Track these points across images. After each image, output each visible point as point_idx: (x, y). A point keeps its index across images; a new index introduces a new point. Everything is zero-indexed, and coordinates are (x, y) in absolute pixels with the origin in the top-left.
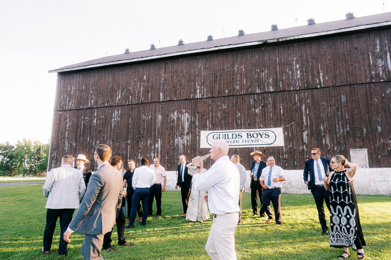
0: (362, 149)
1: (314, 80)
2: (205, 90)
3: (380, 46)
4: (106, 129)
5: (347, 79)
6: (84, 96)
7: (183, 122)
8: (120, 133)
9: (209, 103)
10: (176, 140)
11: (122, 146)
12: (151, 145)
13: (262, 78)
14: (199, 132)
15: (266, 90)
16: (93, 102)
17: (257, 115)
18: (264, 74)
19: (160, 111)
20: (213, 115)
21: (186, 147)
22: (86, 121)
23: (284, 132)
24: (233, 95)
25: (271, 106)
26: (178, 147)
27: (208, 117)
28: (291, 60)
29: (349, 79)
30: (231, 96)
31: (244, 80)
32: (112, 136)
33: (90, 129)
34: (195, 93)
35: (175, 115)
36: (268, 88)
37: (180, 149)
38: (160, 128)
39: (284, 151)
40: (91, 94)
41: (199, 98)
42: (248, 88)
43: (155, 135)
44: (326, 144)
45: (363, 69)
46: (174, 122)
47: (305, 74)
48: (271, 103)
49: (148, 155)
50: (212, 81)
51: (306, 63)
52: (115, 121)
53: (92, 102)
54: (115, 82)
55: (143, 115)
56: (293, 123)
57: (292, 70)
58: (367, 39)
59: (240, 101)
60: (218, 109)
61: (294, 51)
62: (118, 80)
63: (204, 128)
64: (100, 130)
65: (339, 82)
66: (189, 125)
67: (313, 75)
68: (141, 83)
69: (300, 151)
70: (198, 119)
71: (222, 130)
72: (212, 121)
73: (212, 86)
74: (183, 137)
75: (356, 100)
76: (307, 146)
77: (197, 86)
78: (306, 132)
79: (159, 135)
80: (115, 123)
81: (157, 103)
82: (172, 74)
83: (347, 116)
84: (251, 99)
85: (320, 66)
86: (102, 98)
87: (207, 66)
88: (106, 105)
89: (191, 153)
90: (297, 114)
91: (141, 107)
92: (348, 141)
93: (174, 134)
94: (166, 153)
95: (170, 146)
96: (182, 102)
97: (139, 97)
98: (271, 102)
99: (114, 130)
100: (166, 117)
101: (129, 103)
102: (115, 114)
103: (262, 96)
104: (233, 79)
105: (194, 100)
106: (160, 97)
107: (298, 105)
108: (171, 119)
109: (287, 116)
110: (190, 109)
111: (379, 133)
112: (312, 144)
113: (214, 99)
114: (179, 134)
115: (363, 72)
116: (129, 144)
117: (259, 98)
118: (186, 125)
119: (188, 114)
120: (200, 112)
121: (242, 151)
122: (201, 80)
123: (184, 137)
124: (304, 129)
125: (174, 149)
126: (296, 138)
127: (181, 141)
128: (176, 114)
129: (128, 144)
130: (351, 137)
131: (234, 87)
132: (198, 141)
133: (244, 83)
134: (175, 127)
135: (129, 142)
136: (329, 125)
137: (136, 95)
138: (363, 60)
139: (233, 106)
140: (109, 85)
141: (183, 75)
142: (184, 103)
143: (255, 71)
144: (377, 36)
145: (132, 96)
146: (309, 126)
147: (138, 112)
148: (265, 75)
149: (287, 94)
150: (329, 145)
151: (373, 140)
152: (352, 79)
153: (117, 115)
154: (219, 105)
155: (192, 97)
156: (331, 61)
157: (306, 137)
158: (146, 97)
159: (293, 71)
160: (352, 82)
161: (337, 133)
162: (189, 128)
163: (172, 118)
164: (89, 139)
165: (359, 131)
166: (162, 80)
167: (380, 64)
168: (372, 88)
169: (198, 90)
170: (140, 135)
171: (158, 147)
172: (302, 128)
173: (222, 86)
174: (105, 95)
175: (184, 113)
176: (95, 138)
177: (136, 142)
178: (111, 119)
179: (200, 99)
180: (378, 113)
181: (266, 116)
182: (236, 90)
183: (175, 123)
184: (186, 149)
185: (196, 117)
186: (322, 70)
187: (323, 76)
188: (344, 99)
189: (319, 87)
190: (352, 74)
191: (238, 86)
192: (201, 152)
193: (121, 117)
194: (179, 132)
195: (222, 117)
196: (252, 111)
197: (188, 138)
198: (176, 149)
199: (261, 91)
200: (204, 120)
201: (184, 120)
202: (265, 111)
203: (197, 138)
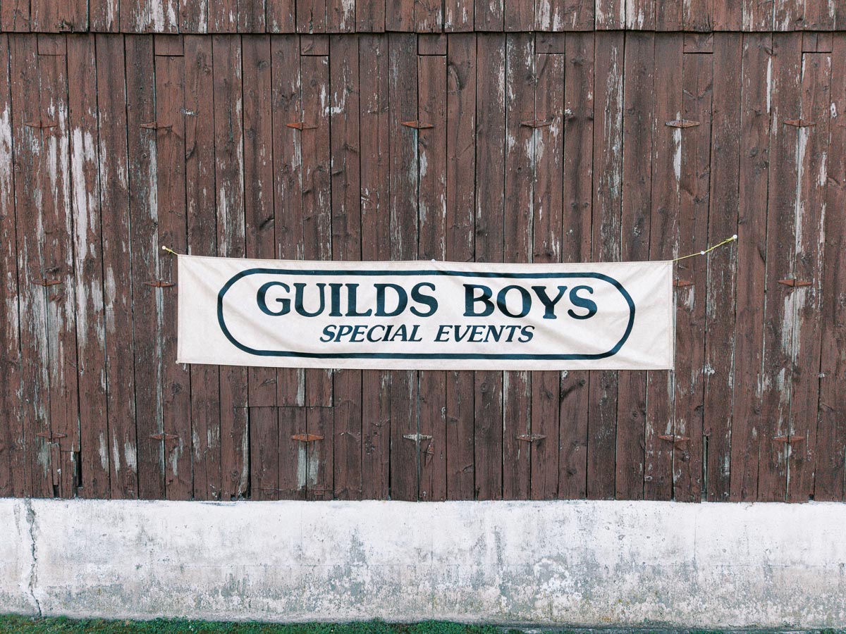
7: (55, 190)
9: (231, 70)
14: (167, 264)
15: (600, 15)
17: (530, 174)
20: (255, 156)
21: (87, 350)
23: (676, 287)
24: (387, 34)
25: (618, 125)
26: (34, 354)
27: (222, 165)
30: (372, 34)
35: (1, 139)
36: (612, 5)
37: (44, 360)
39: (672, 397)
41: (159, 28)
48: (621, 105)
56: (735, 237)
59: (432, 77)
60: (292, 118)
66: (100, 213)
69: (754, 399)
70: (161, 176)
71: (318, 258)
72: (255, 195)
74: (62, 291)
76: (796, 376)
78: (797, 300)
84: (502, 69)
89: (121, 390)
90: (759, 186)
93: (2, 266)
96: (46, 46)
98: (620, 99)
103: (571, 55)
105: (130, 42)
107: (775, 129)
109: (703, 196)
110: (104, 103)
112: (824, 367)
113: (263, 46)
114: (34, 270)
117: (548, 62)
118: (83, 211)
119: (89, 139)
120: (169, 130)
121: (432, 388)
123: (70, 290)
124: (791, 276)
125: (6, 361)
128: (3, 128)
132: (160, 317)
134: (3, 218)
139: (385, 107)
142: (61, 60)
146: (820, 263)
149: (717, 54)
154: (299, 90)
155: (111, 16)
157: (798, 324)
162: (100, 231)
172: (781, 269)
175: (63, 126)
179: (166, 35)
183: (5, 194)
184: (82, 363)
185: (149, 162)
192: (185, 389)
195: (313, 173)
196: (505, 145)
197: (97, 295)
198: (17, 367)
199: (564, 16)
200: (197, 184)
201: (65, 176)
202: (579, 156)
203: (151, 297)
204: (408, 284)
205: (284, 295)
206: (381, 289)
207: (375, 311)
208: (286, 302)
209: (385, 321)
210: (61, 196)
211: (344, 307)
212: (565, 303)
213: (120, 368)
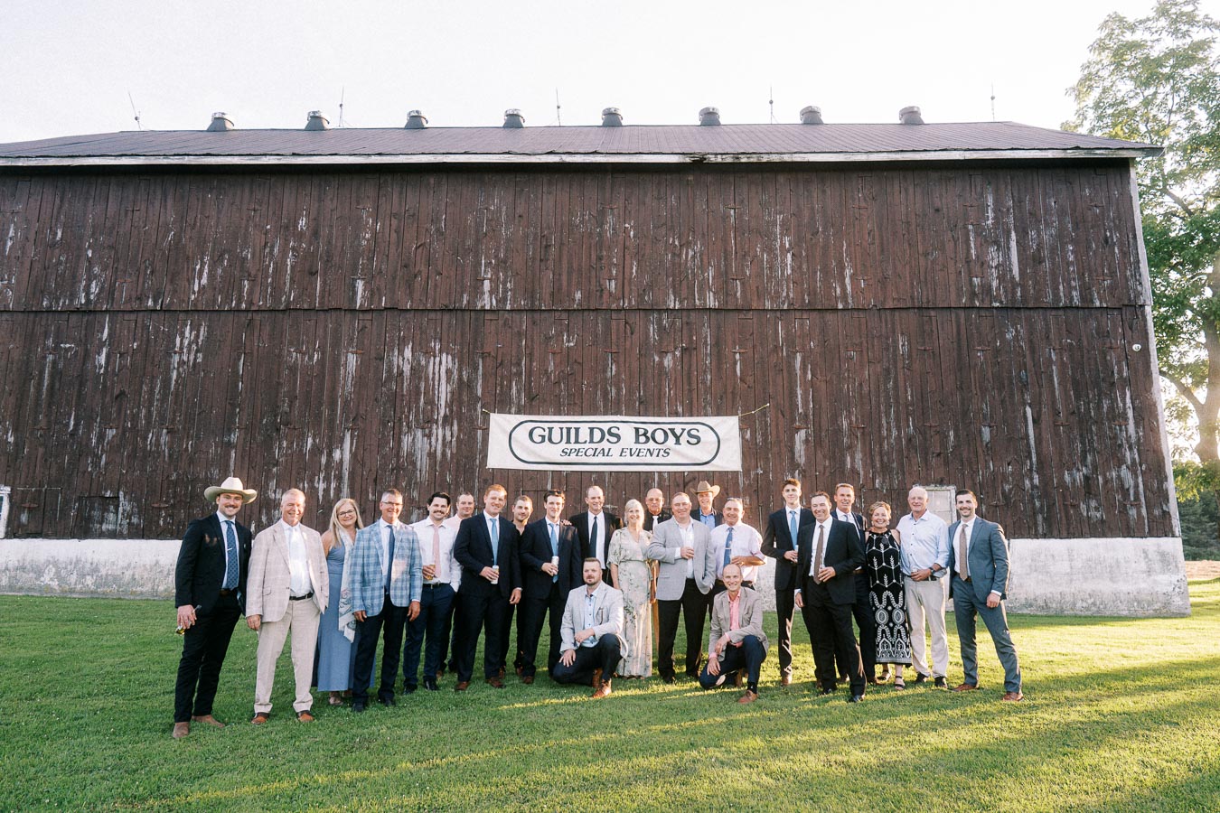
0: (944, 488)
1: (828, 287)
2: (509, 285)
3: (994, 211)
4: (145, 388)
5: (913, 293)
6: (59, 263)
7: (431, 382)
8: (200, 407)
9: (521, 326)
10: (406, 440)
11: (208, 452)
12: (316, 451)
13: (686, 264)
14: (484, 419)
15: (697, 302)
16: (94, 288)
17: (666, 374)
18: (691, 253)
19: (352, 339)
20: (531, 365)
21: (441, 462)
22: (65, 358)
23: (741, 429)
24: (596, 310)
25: (709, 352)
26: (414, 464)
27: (514, 370)
28: (768, 222)
29: (918, 293)
30: (589, 310)
31: (632, 264)
32: (169, 415)
33: (82, 384)
34: (477, 291)
35: (406, 356)
36: (703, 297)
37: (418, 467)
38: (352, 396)
39: (741, 485)
40: (89, 260)
41: (487, 307)
42: (644, 290)
43: (332, 420)
44: (854, 470)
45: (952, 270)
46: (403, 380)
47: (804, 266)
48: (709, 342)
49: (306, 485)
50: (534, 259)
51: (809, 236)
52: (181, 363)
53: (93, 290)
54: (189, 229)
55: (292, 350)
56: (768, 405)
57: (770, 249)
58: (963, 189)
59: (618, 330)
60: (550, 348)
61: (778, 196)
62: (198, 220)
63: (503, 405)
64: (122, 393)
65: (894, 299)
66: (452, 393)
67: (826, 271)
68: (287, 241)
70: (484, 375)
71: (560, 414)
72: (530, 384)
73: (534, 275)
74: (430, 431)
75: (933, 352)
76: (804, 474)
77: (483, 268)
78: (801, 435)
79: (347, 421)
80: (181, 370)
81: (343, 313)
82: (400, 221)
83: (909, 393)
84: (651, 325)
85: (845, 248)
86: (135, 279)
87: (520, 210)
88: (150, 303)
89: (457, 482)
90: (779, 380)
91: (287, 322)
92: (910, 465)
93: (400, 419)
94: (370, 481)
95: (383, 457)
96: (432, 315)
97: (277, 290)
98: (709, 339)
99: (177, 394)
100: (373, 360)
101: (239, 303)
102: (183, 337)
103: (685, 320)
104: (600, 258)
105: (472, 314)
106: (355, 293)
107: (785, 354)
108: (390, 371)
109: (752, 384)
110: (458, 341)
111: (984, 444)
112: (818, 469)
113: (537, 316)
114: (417, 421)
115: (952, 277)
116: (235, 447)
117: (674, 323)
118: (444, 392)
119: (450, 357)
120: (489, 354)
121: (618, 481)
122: (497, 250)
123: (435, 431)
124: (798, 424)
125: (398, 468)
126: (775, 449)
127: (422, 444)
128: (408, 353)
129: (229, 445)
130: (916, 452)
131: (600, 285)
132: (479, 444)
133: (632, 273)
134: (403, 395)
135: (234, 438)
136: (862, 416)
137: (270, 280)
138: (952, 244)
139: (595, 343)
140: (167, 236)
141: (438, 230)
142: (439, 322)
143: (667, 241)
144: (989, 183)
145: (253, 281)
146: (811, 417)
147: (271, 337)
148: (694, 257)
149: (755, 320)
150: (862, 473)
151: (970, 463)
152: (925, 293)
153: (190, 344)
154: (553, 335)
155: (465, 302)
156: (874, 235)
157: (803, 448)
158: (306, 290)
159: (774, 254)
160: (925, 300)
161: (884, 438)
162: (452, 402)
163: (396, 366)
164: (72, 423)
165: (937, 437)
166: (364, 238)
167: (993, 259)
168: (973, 321)
169: (487, 283)
170: (276, 416)
171: (341, 460)
172: (793, 421)
173: (564, 278)
174: (146, 268)
175: (437, 352)
176: (98, 420)
177: (259, 438)
178: (169, 353)
179: (491, 311)
180: (983, 391)
181: (695, 379)
182: (606, 292)
183: (405, 384)
184: (438, 468)
185: (478, 369)
186: (850, 258)
187: (851, 277)
188: (903, 345)
189: (840, 306)
190: (926, 279)
191: (613, 283)
193: (208, 348)
194: (417, 411)
195: (559, 374)
196: (654, 360)
197: (448, 434)
198: (404, 470)
199: (681, 302)
200: (502, 379)
201: (437, 375)
202: (690, 365)
203: (476, 435)
204: (605, 427)
205: (542, 433)
206: (592, 430)
207: (588, 441)
208: (543, 437)
209: (594, 446)
210: (434, 385)
211: (573, 439)
212: (685, 437)
213: (457, 471)
